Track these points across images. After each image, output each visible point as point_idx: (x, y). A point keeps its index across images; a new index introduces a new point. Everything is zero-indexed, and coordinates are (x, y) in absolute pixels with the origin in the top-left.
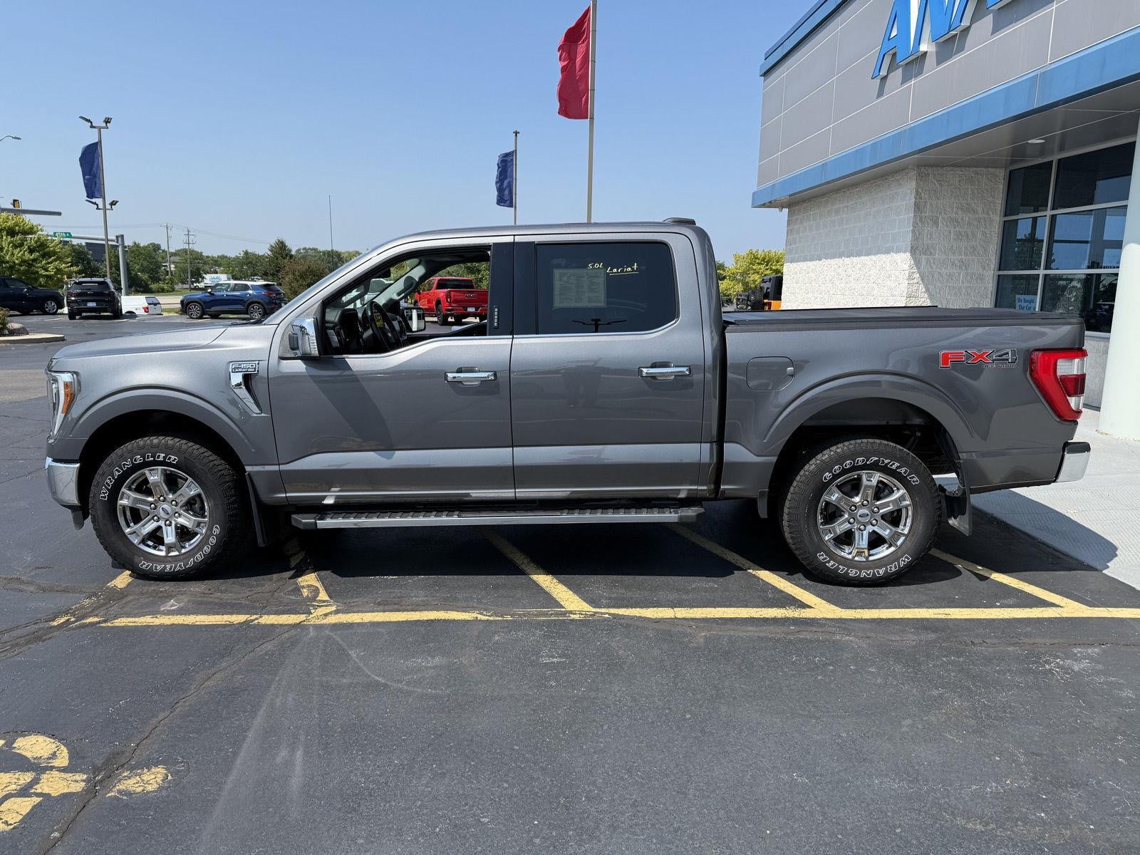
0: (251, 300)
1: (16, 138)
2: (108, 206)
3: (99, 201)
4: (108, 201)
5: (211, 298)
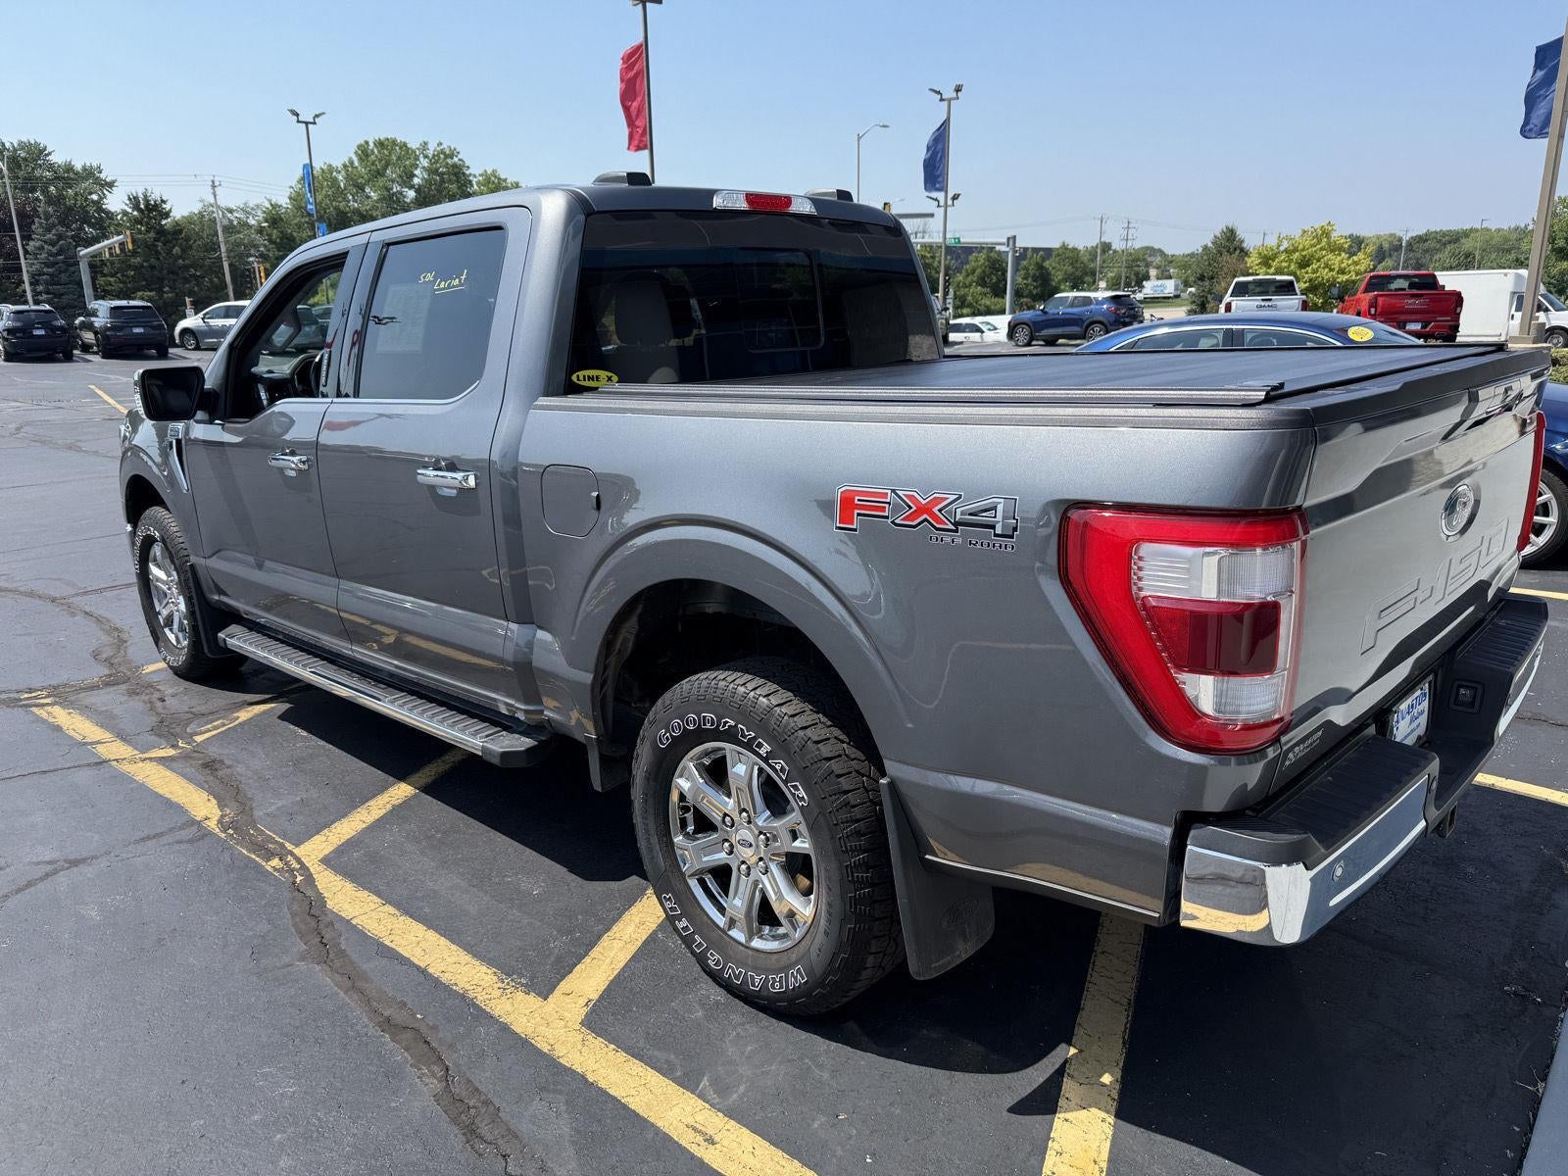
0: (1091, 320)
1: (884, 126)
2: (950, 202)
3: (940, 196)
4: (950, 195)
5: (1044, 318)
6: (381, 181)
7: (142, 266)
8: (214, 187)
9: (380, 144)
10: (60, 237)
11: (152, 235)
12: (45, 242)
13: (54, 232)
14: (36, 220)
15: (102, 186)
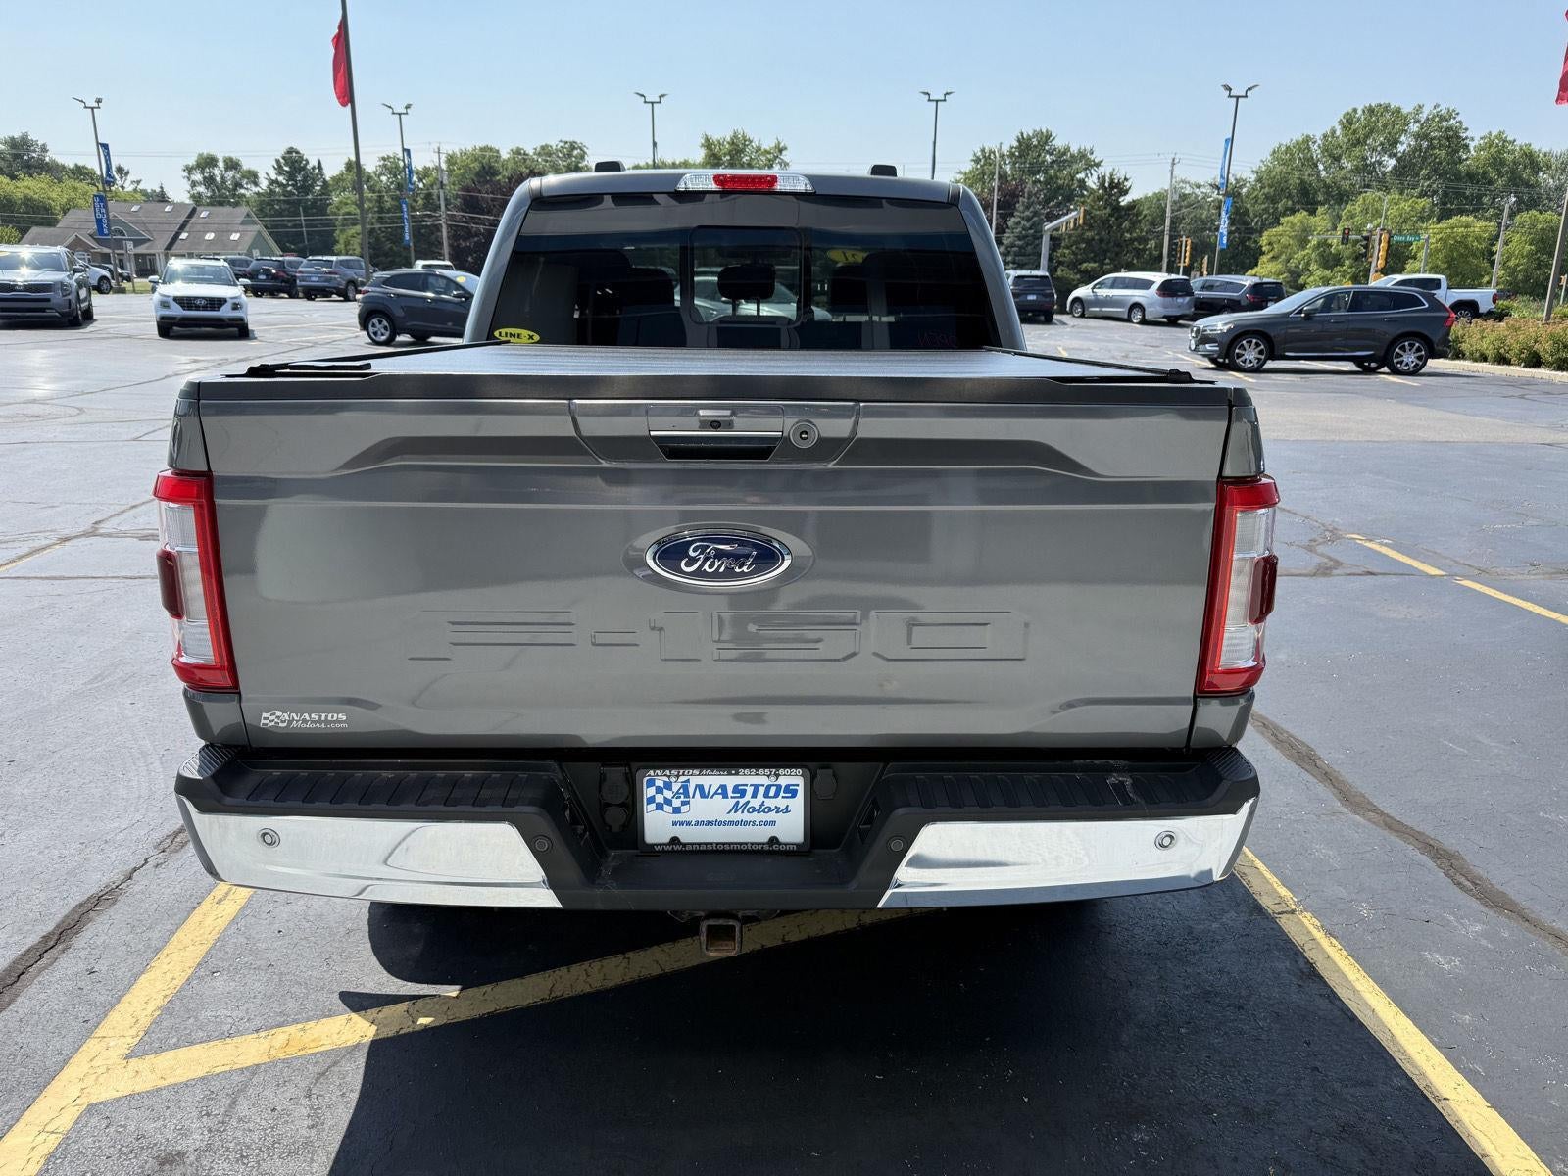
6: (1357, 151)
7: (1093, 239)
8: (1173, 164)
9: (1371, 110)
10: (1035, 213)
11: (1109, 210)
12: (1023, 218)
13: (1031, 209)
14: (1021, 199)
15: (1092, 166)
